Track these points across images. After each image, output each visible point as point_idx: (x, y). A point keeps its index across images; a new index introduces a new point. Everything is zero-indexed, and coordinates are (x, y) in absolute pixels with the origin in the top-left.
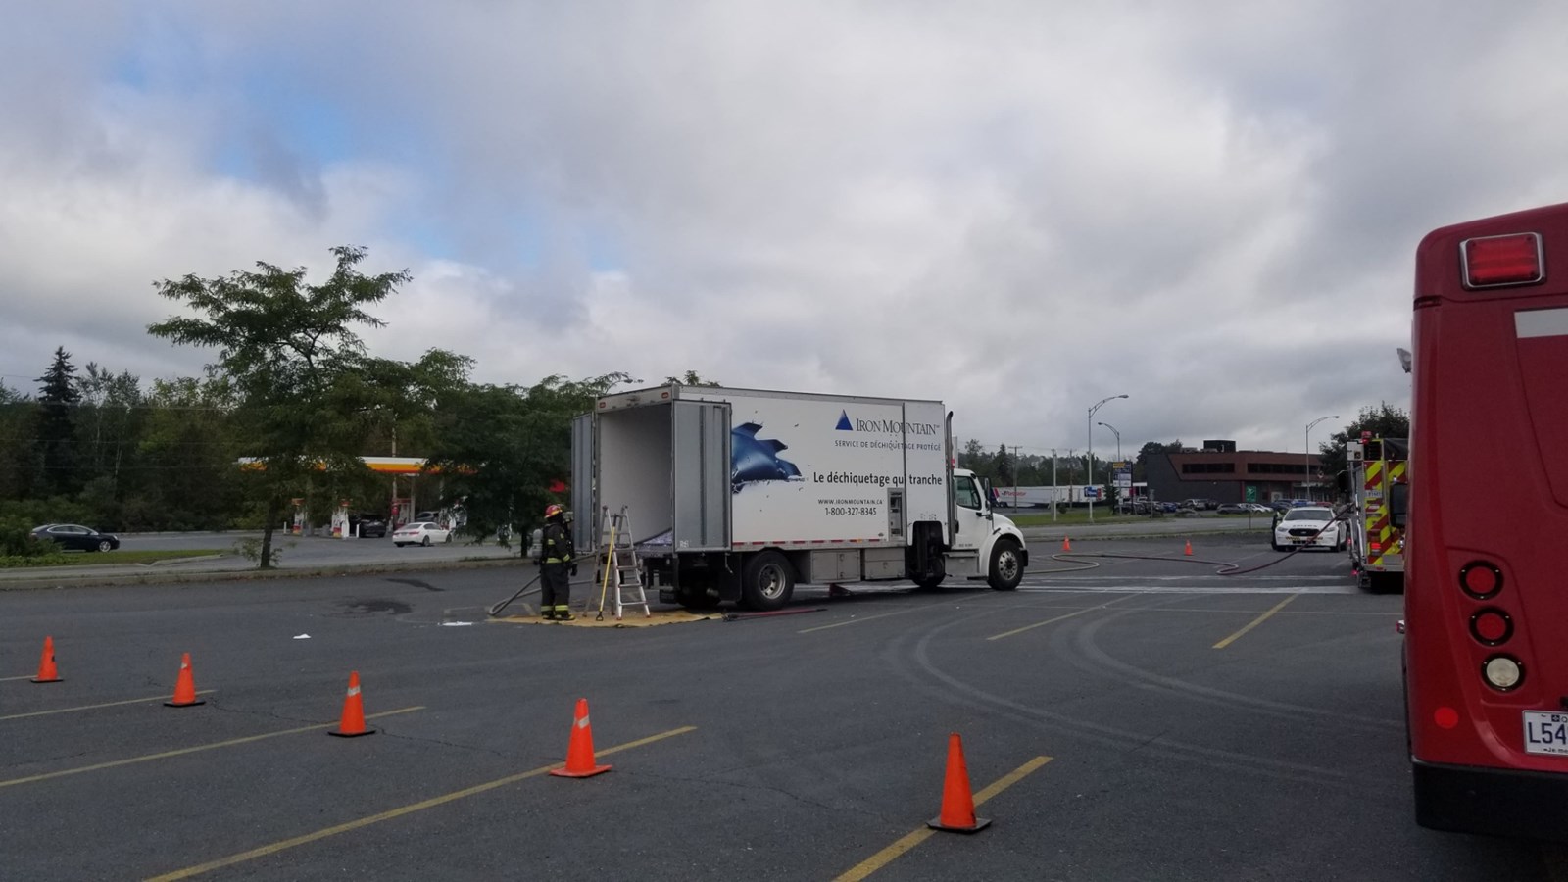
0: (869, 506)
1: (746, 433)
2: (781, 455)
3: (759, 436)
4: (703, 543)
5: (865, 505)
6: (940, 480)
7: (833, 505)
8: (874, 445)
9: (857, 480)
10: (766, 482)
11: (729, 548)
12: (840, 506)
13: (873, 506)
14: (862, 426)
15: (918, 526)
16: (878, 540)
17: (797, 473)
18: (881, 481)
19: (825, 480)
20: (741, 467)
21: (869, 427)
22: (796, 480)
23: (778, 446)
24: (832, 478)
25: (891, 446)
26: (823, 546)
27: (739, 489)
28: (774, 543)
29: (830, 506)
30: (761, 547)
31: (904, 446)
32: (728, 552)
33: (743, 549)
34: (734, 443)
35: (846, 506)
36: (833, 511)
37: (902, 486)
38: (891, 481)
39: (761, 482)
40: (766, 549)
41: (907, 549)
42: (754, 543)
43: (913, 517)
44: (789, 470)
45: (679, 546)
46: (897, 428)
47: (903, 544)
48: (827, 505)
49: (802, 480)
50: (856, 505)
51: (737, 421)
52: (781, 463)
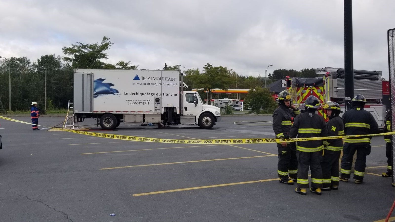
0: (146, 102)
1: (100, 81)
2: (112, 87)
3: (104, 82)
4: (83, 110)
5: (144, 102)
6: (176, 95)
7: (131, 102)
8: (148, 84)
9: (141, 94)
10: (106, 95)
11: (92, 112)
12: (134, 102)
13: (148, 102)
14: (144, 78)
15: (166, 108)
16: (150, 112)
17: (117, 92)
18: (151, 95)
19: (129, 94)
20: (97, 90)
21: (147, 79)
22: (118, 94)
23: (111, 85)
24: (131, 94)
25: (156, 84)
26: (127, 113)
27: (97, 96)
28: (109, 111)
29: (130, 102)
30: (105, 112)
31: (161, 84)
32: (92, 113)
33: (98, 113)
34: (95, 84)
35: (137, 102)
36: (131, 103)
37: (160, 96)
38: (155, 95)
39: (104, 95)
40: (106, 113)
41: (162, 114)
42: (102, 111)
43: (164, 106)
44: (115, 91)
45: (75, 111)
46: (158, 79)
47: (160, 113)
48: (129, 101)
49: (120, 94)
50: (141, 102)
51: (96, 78)
52: (112, 90)
